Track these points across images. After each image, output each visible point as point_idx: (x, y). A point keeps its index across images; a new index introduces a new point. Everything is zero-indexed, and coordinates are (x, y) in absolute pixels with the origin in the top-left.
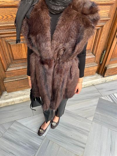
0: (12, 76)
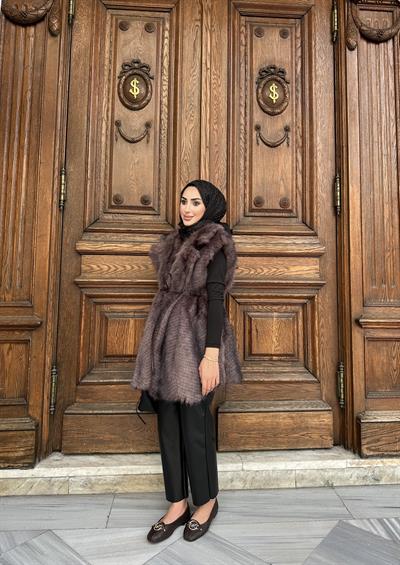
0: (89, 400)
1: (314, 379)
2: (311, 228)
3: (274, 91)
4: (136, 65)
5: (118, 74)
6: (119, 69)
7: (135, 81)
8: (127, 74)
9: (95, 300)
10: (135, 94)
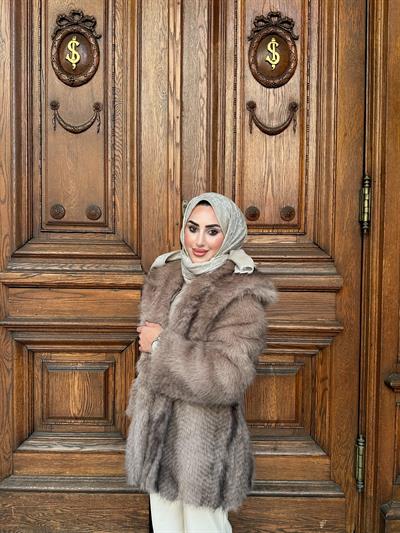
1: (322, 453)
2: (325, 251)
3: (273, 51)
4: (77, 18)
5: (50, 32)
6: (52, 25)
7: (74, 41)
8: (64, 32)
9: (30, 347)
10: (73, 61)
